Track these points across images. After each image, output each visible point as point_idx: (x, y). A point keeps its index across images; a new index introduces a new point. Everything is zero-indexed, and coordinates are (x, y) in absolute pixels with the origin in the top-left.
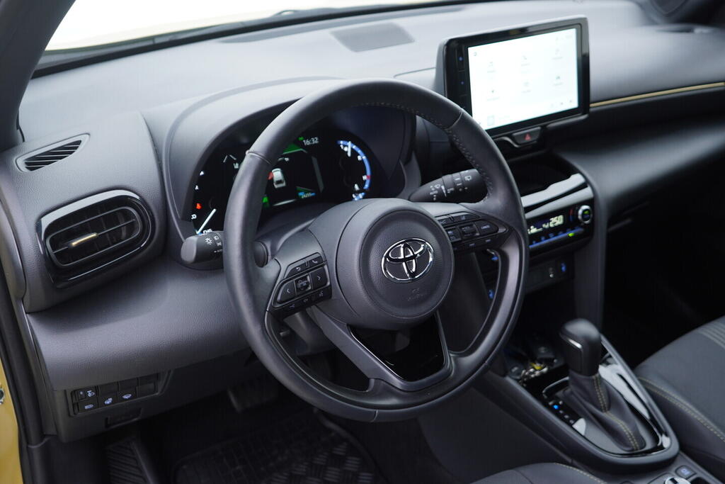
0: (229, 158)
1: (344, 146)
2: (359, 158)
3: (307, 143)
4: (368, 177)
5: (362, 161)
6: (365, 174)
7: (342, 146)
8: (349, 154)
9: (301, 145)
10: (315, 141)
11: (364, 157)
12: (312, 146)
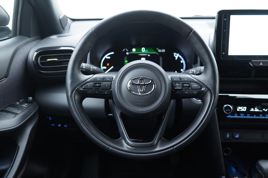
0: (125, 50)
1: (176, 55)
2: (181, 62)
3: (160, 51)
4: (183, 70)
5: (183, 63)
6: (183, 68)
7: (175, 55)
8: (176, 59)
9: (157, 51)
10: (164, 51)
11: (184, 62)
12: (161, 53)
